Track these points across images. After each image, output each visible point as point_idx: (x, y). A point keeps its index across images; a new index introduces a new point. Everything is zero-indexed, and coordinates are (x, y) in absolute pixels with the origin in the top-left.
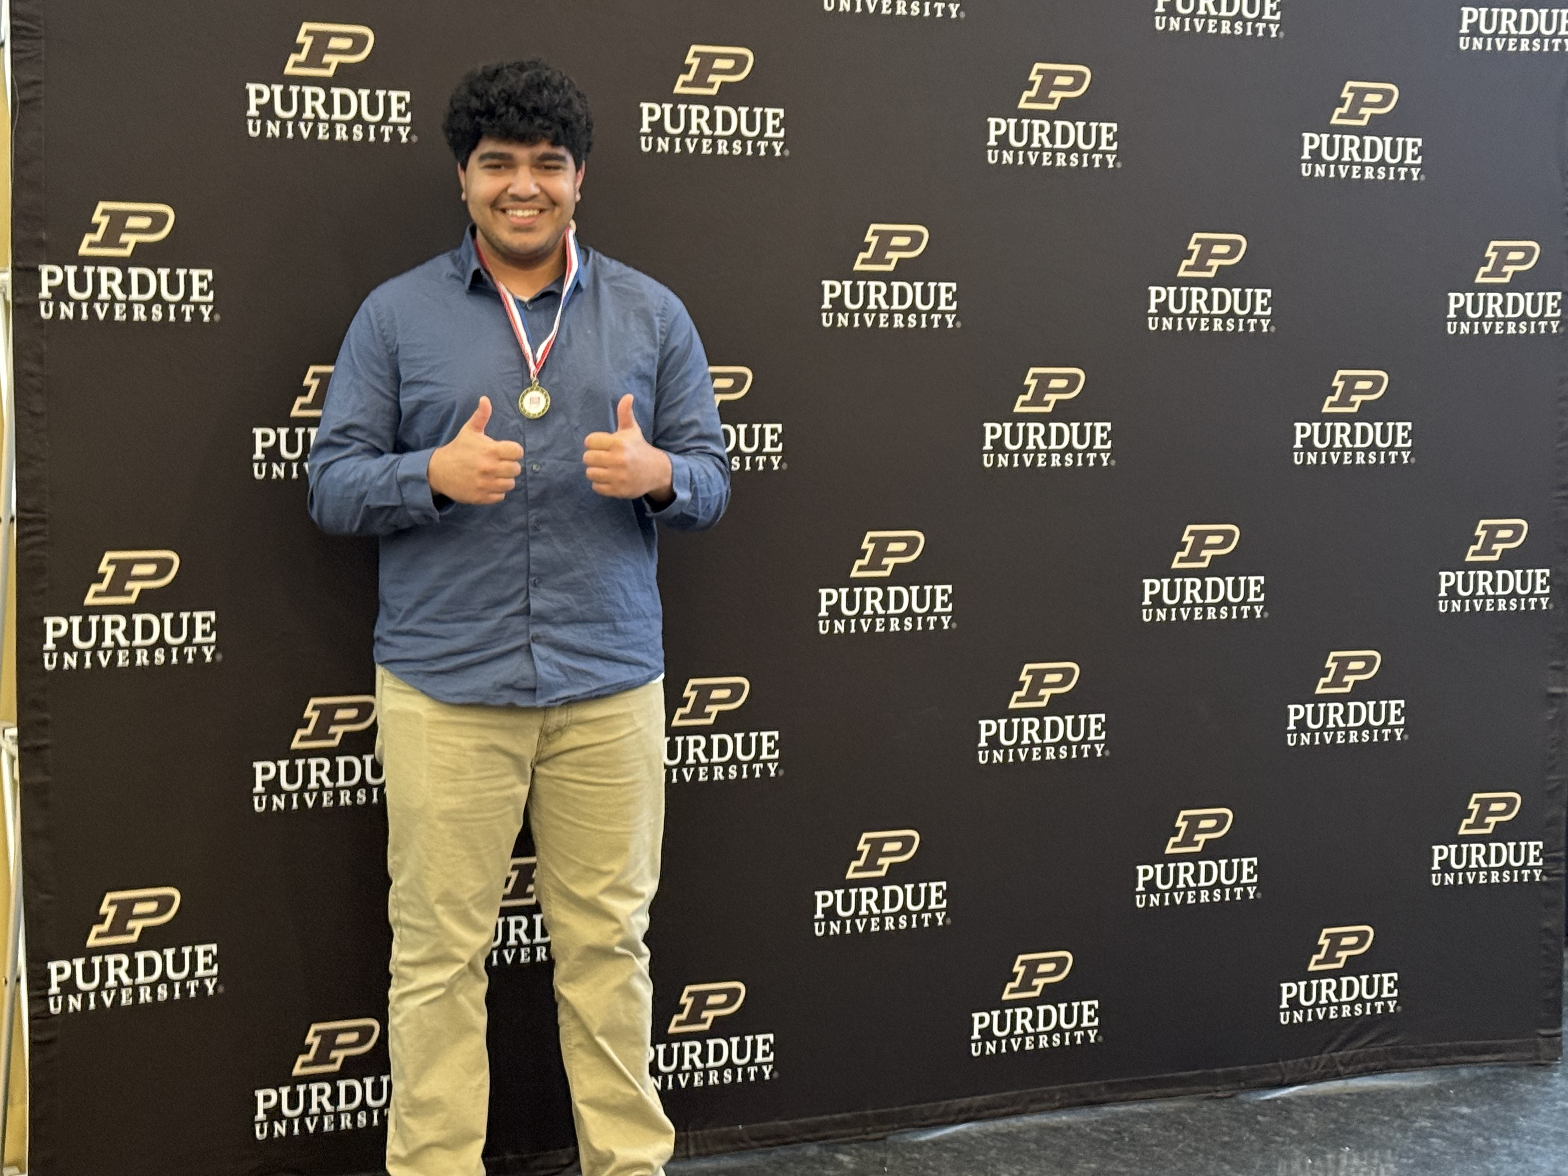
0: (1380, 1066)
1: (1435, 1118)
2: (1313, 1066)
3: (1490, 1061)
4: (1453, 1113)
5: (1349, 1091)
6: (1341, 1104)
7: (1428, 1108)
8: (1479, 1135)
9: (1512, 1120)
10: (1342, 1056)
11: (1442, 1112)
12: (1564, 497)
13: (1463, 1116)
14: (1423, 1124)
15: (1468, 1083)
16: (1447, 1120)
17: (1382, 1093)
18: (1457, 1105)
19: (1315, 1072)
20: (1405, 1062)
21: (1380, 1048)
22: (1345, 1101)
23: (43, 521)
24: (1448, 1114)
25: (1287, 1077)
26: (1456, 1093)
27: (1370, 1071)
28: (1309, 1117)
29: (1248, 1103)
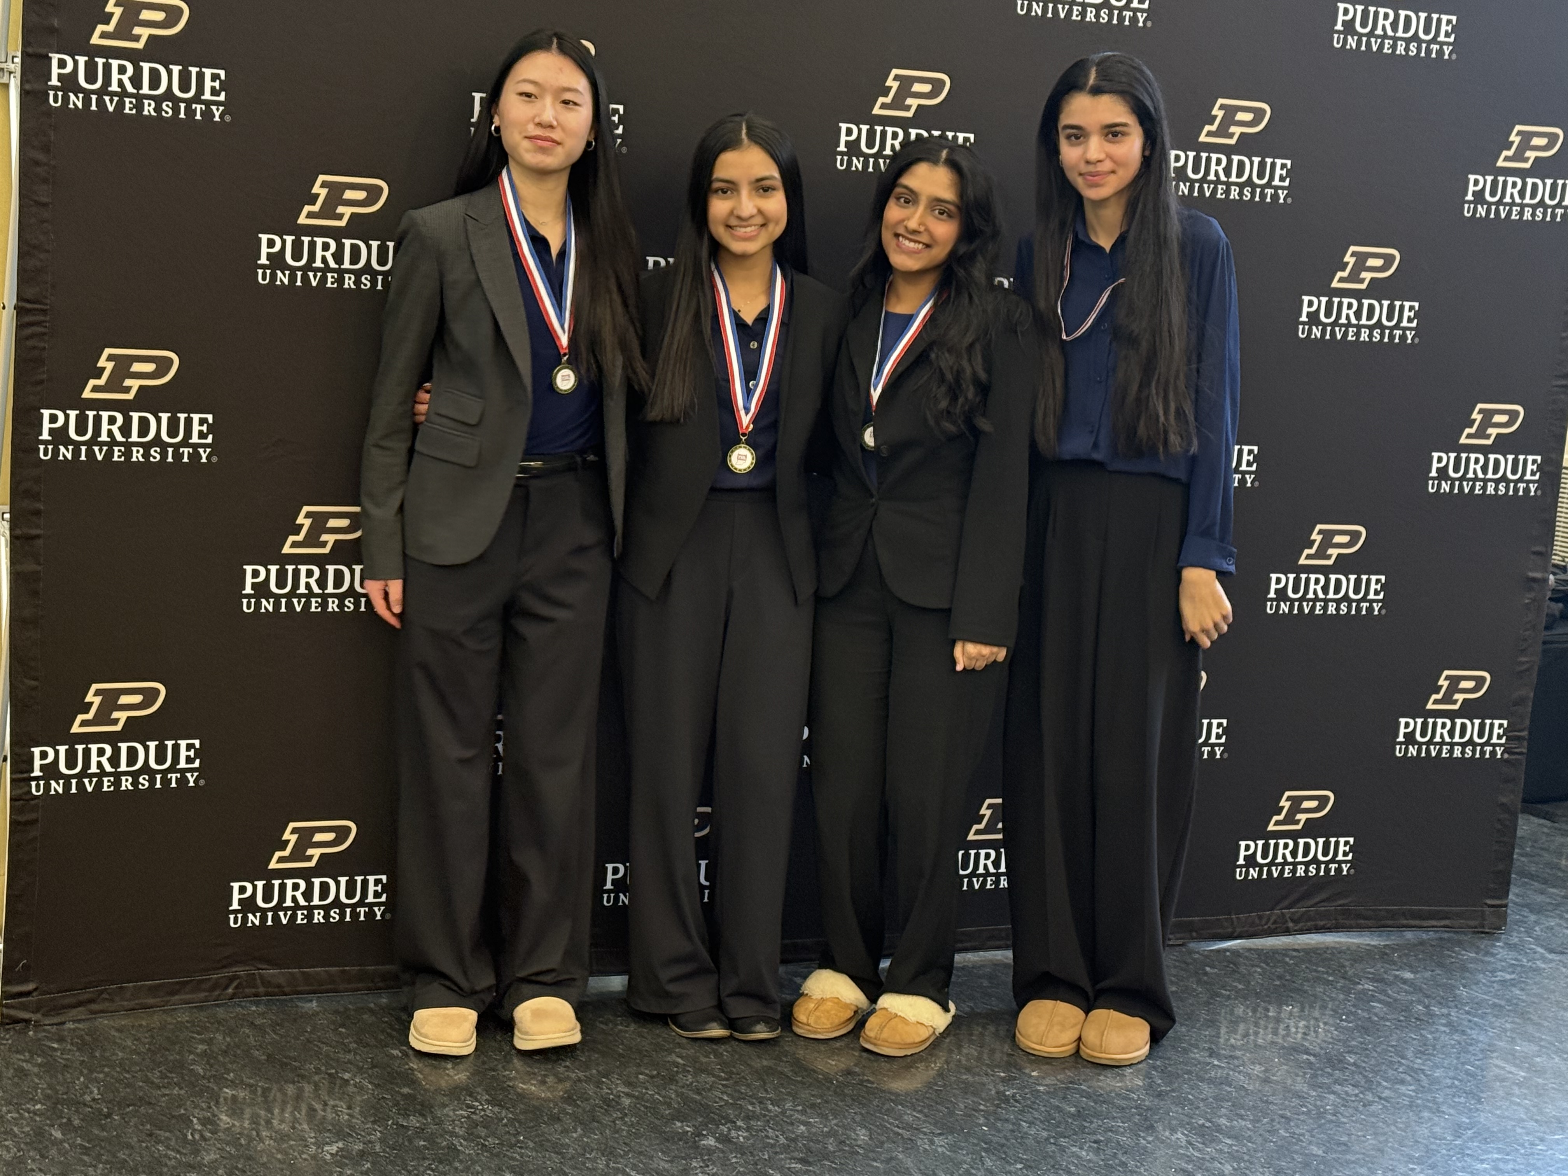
0: (1328, 925)
1: (1377, 981)
2: (1263, 922)
3: (1436, 927)
4: (1396, 976)
5: (1296, 947)
6: (1287, 959)
7: (1372, 970)
8: (1419, 1002)
9: (1452, 988)
10: (1293, 913)
11: (1386, 976)
12: (1562, 386)
13: (1405, 981)
14: (1366, 986)
15: (1411, 947)
16: (1390, 984)
17: (1329, 952)
18: (1401, 968)
19: (1266, 927)
20: (1352, 922)
21: (1331, 907)
22: (1292, 958)
23: (44, 312)
24: (1391, 978)
25: (1238, 930)
26: (1399, 957)
27: (1318, 929)
28: (1256, 972)
29: (1198, 953)
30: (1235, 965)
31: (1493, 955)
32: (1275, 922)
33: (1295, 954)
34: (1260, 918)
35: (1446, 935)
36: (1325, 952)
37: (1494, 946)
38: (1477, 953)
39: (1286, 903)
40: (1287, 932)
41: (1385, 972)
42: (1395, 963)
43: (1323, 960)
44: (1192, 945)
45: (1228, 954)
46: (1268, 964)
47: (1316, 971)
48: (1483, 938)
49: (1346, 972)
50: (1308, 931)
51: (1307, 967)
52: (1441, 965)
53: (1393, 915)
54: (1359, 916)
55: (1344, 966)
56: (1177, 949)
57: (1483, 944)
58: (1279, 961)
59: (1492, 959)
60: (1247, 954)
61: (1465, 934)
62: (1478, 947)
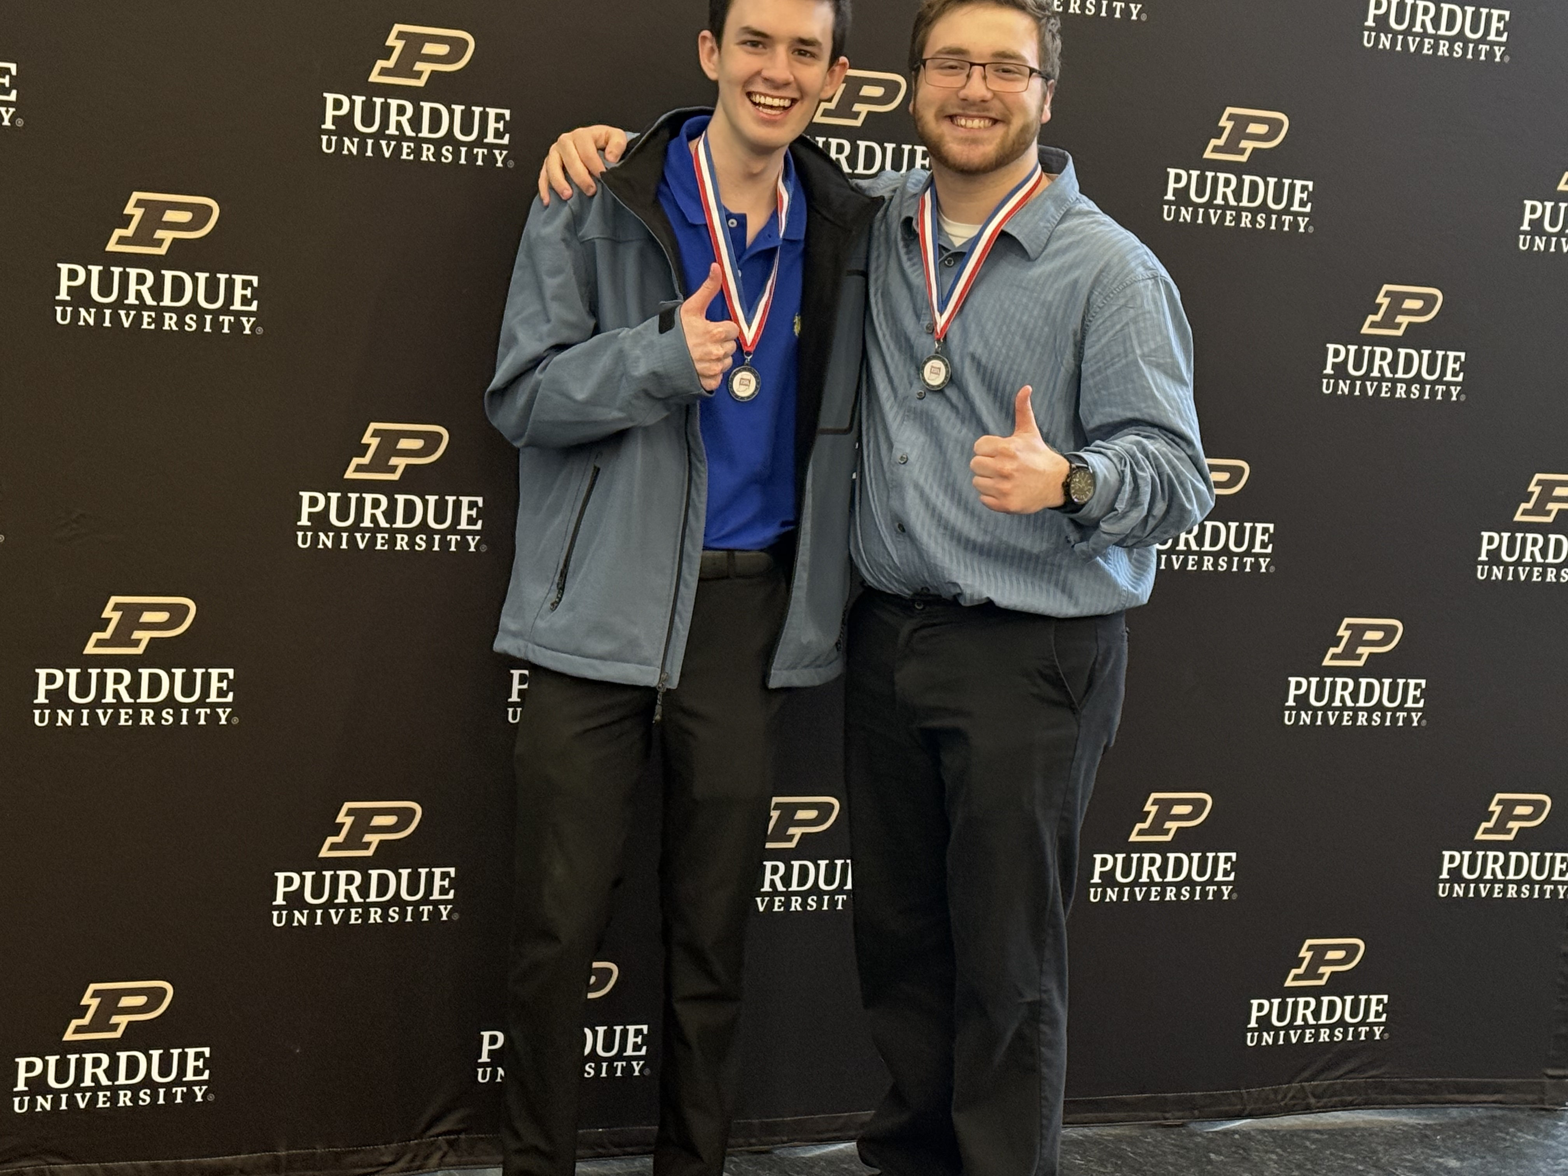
0: (1358, 1101)
1: (1417, 1171)
2: (1279, 1098)
3: (1487, 1102)
4: (1439, 1165)
5: (1319, 1128)
7: (1410, 1157)
10: (1315, 1086)
11: (1427, 1165)
15: (1457, 1127)
17: (1358, 1134)
18: (1444, 1154)
19: (1282, 1103)
21: (1360, 1079)
22: (1314, 1142)
24: (1433, 1167)
25: (1249, 1108)
26: (1443, 1140)
27: (1346, 1106)
28: (1270, 1159)
29: (1200, 1135)
30: (1244, 1149)
31: (1554, 1137)
32: (1293, 1098)
33: (1317, 1136)
34: (1276, 1092)
35: (1498, 1113)
36: (1353, 1134)
37: (1557, 1126)
38: (1535, 1135)
39: (1306, 1074)
40: (1308, 1109)
41: (1426, 1159)
42: (1436, 1148)
43: (1351, 1145)
44: (1195, 1126)
45: (1237, 1136)
46: (1284, 1150)
47: (1344, 1159)
48: (1543, 1116)
49: (1378, 1160)
50: (1334, 1108)
51: (1332, 1154)
52: (1493, 1150)
53: (1435, 1088)
54: (1395, 1090)
55: (1375, 1152)
56: (1176, 1130)
57: (1544, 1123)
58: (1299, 1146)
59: (1554, 1144)
60: (1260, 1137)
61: (1522, 1110)
62: (1536, 1128)
